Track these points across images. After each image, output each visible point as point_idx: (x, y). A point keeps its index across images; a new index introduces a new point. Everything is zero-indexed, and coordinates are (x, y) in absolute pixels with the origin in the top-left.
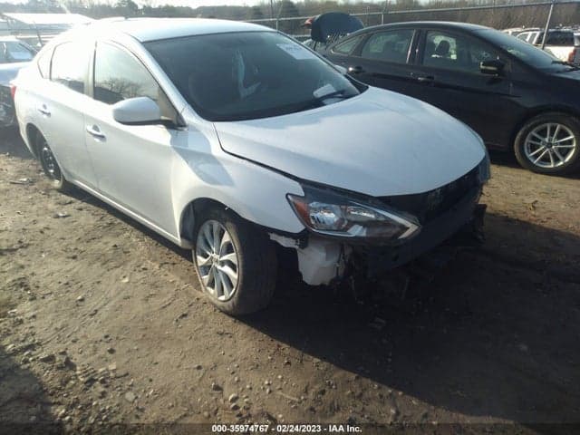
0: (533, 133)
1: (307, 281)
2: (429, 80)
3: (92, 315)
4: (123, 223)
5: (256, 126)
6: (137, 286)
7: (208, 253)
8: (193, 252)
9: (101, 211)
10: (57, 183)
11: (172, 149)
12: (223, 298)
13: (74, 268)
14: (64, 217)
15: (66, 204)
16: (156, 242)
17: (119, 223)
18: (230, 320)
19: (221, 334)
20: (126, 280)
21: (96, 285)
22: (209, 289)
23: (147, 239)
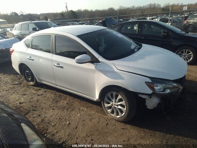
0: (180, 53)
1: (149, 108)
2: (145, 38)
3: (76, 128)
4: (63, 94)
5: (123, 61)
6: (84, 116)
7: (110, 102)
8: (102, 102)
9: (53, 91)
10: (32, 83)
11: (96, 70)
12: (118, 117)
13: (58, 113)
14: (41, 95)
15: (38, 90)
16: (80, 100)
17: (63, 95)
18: (123, 124)
19: (123, 129)
20: (79, 115)
21: (70, 118)
22: (111, 114)
23: (76, 99)
